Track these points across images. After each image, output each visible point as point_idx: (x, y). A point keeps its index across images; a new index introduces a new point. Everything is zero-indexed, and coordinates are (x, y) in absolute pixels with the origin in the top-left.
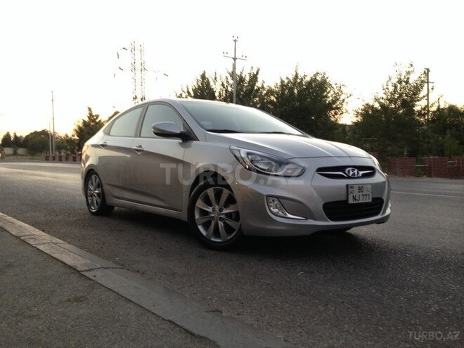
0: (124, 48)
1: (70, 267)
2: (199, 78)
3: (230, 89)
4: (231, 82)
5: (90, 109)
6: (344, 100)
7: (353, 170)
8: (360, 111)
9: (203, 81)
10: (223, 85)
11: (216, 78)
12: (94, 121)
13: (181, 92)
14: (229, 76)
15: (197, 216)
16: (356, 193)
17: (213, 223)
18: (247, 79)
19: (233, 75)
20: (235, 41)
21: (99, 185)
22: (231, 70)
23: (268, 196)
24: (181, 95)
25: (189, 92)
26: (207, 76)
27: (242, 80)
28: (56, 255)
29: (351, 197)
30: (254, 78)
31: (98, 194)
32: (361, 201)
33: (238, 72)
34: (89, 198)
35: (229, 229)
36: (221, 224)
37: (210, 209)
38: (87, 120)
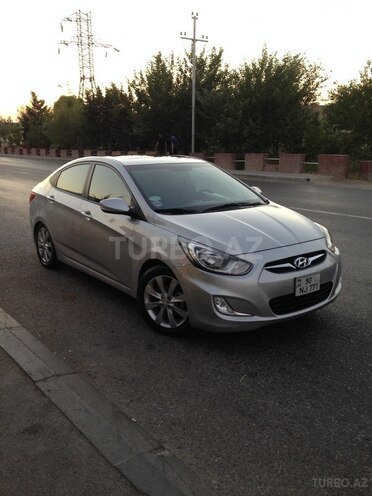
0: (68, 19)
1: (26, 374)
2: (154, 60)
3: (188, 74)
4: (190, 65)
5: (33, 94)
6: (318, 84)
7: (302, 260)
8: (336, 93)
9: (158, 64)
10: (181, 70)
11: (172, 62)
12: (39, 108)
13: (134, 78)
14: (187, 59)
15: (147, 302)
16: (303, 284)
17: (162, 310)
18: (209, 62)
19: (192, 56)
20: (195, 18)
21: (49, 240)
22: (189, 52)
23: (215, 296)
24: (134, 82)
25: (143, 79)
26: (162, 58)
27: (203, 62)
28: (11, 352)
29: (298, 290)
30: (217, 60)
31: (49, 248)
32: (308, 292)
33: (198, 54)
34: (40, 249)
35: (177, 317)
36: (170, 311)
37: (159, 296)
38: (31, 106)
